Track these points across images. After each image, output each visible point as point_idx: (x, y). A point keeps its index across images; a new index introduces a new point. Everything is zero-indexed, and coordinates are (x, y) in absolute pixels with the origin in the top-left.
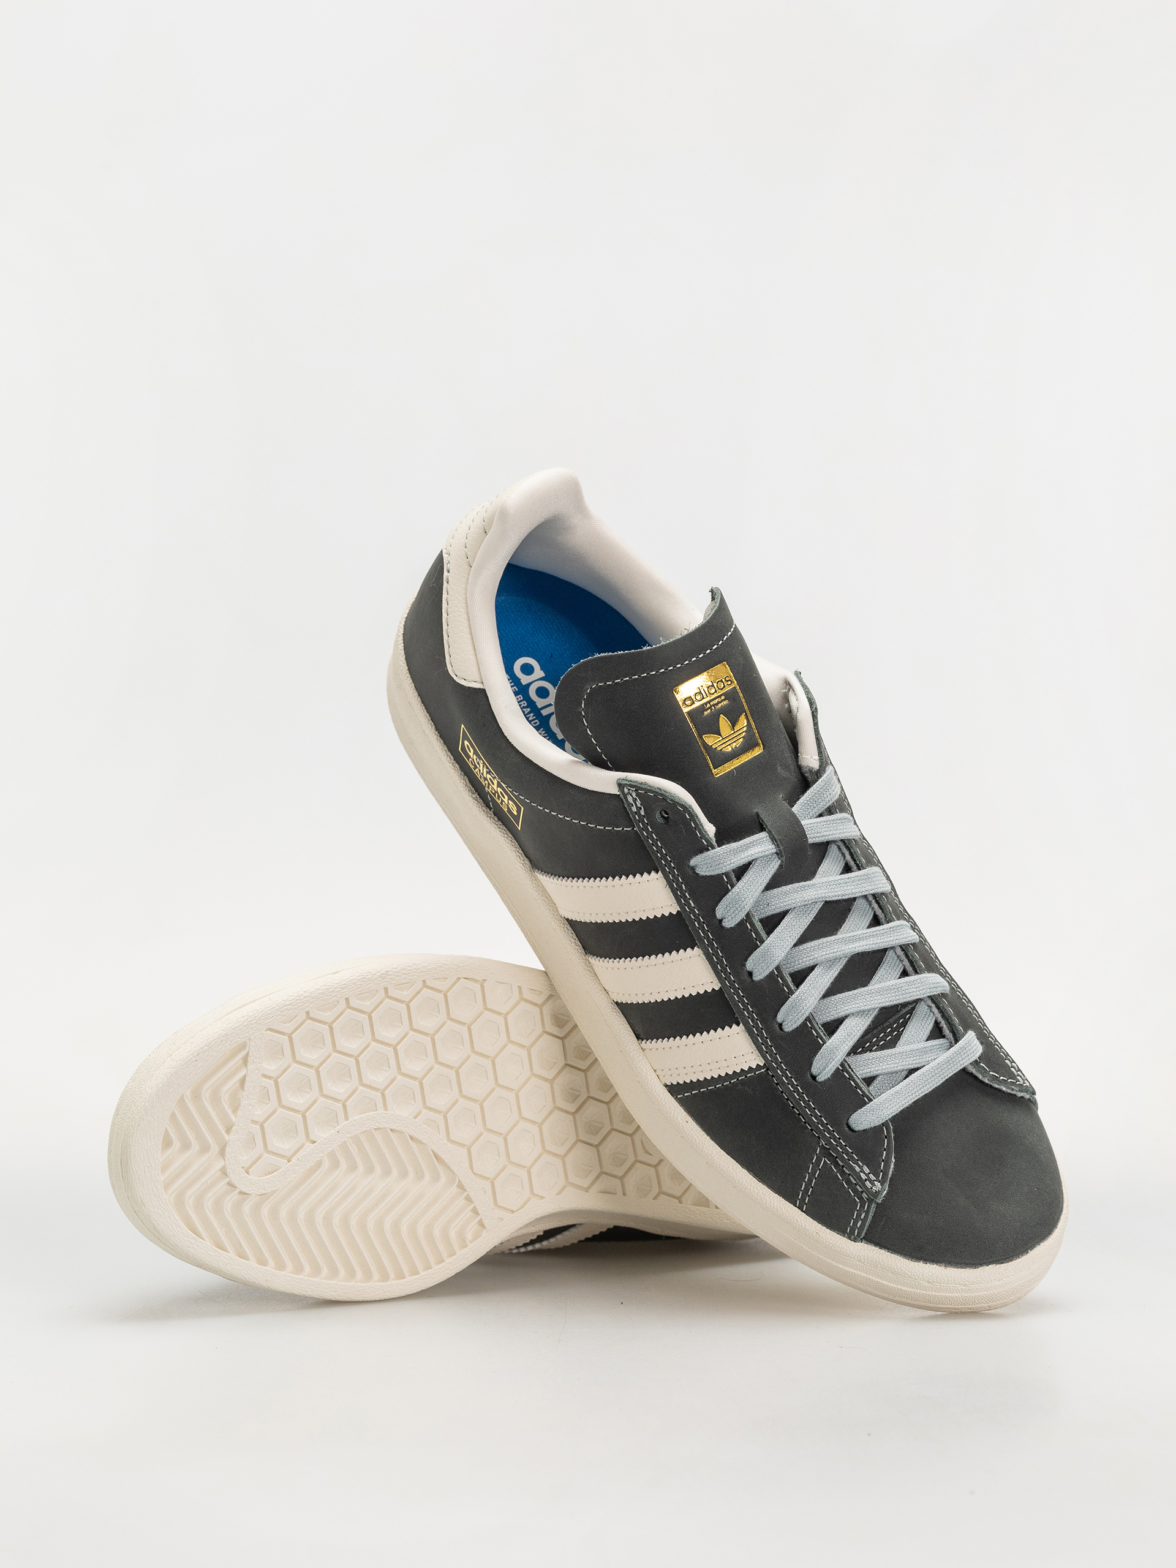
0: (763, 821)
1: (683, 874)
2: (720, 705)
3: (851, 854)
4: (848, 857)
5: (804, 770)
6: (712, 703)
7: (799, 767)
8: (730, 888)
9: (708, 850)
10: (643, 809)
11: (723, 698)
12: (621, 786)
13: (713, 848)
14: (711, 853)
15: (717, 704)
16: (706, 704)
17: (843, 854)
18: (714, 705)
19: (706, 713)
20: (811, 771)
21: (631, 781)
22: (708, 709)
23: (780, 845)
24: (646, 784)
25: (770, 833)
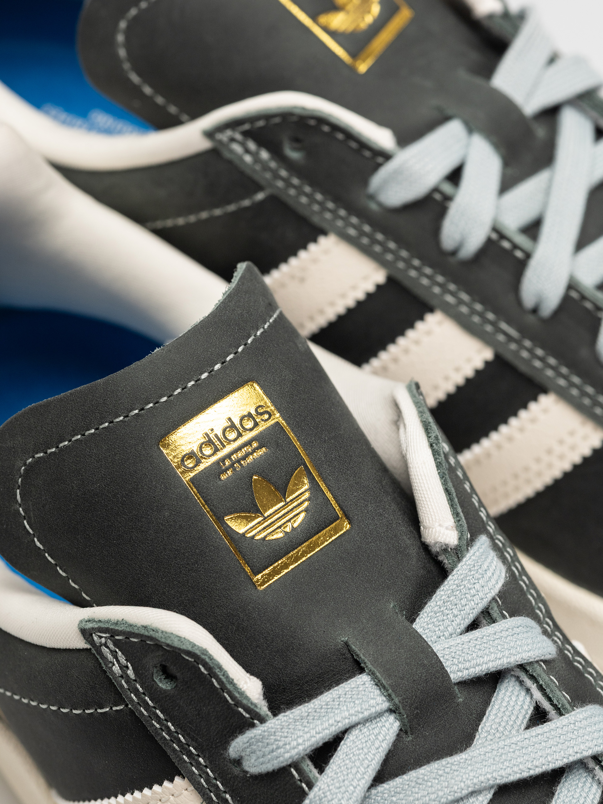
0: (358, 655)
1: (222, 775)
2: (250, 459)
3: (541, 688)
4: (538, 695)
5: (435, 549)
6: (234, 457)
7: (425, 547)
8: (306, 789)
9: (253, 726)
10: (131, 668)
11: (255, 445)
12: (86, 633)
13: (262, 720)
14: (259, 730)
15: (244, 458)
16: (223, 460)
17: (528, 690)
18: (238, 461)
19: (223, 477)
20: (445, 550)
21: (100, 621)
22: (227, 469)
23: (393, 696)
24: (123, 622)
25: (372, 674)
